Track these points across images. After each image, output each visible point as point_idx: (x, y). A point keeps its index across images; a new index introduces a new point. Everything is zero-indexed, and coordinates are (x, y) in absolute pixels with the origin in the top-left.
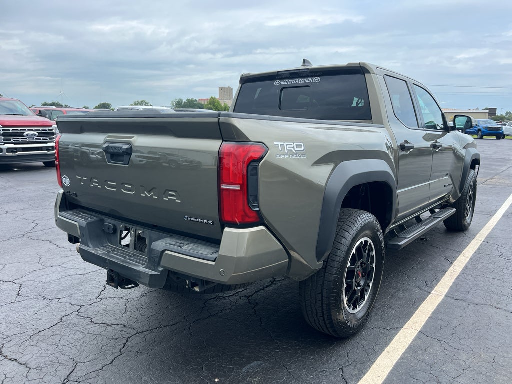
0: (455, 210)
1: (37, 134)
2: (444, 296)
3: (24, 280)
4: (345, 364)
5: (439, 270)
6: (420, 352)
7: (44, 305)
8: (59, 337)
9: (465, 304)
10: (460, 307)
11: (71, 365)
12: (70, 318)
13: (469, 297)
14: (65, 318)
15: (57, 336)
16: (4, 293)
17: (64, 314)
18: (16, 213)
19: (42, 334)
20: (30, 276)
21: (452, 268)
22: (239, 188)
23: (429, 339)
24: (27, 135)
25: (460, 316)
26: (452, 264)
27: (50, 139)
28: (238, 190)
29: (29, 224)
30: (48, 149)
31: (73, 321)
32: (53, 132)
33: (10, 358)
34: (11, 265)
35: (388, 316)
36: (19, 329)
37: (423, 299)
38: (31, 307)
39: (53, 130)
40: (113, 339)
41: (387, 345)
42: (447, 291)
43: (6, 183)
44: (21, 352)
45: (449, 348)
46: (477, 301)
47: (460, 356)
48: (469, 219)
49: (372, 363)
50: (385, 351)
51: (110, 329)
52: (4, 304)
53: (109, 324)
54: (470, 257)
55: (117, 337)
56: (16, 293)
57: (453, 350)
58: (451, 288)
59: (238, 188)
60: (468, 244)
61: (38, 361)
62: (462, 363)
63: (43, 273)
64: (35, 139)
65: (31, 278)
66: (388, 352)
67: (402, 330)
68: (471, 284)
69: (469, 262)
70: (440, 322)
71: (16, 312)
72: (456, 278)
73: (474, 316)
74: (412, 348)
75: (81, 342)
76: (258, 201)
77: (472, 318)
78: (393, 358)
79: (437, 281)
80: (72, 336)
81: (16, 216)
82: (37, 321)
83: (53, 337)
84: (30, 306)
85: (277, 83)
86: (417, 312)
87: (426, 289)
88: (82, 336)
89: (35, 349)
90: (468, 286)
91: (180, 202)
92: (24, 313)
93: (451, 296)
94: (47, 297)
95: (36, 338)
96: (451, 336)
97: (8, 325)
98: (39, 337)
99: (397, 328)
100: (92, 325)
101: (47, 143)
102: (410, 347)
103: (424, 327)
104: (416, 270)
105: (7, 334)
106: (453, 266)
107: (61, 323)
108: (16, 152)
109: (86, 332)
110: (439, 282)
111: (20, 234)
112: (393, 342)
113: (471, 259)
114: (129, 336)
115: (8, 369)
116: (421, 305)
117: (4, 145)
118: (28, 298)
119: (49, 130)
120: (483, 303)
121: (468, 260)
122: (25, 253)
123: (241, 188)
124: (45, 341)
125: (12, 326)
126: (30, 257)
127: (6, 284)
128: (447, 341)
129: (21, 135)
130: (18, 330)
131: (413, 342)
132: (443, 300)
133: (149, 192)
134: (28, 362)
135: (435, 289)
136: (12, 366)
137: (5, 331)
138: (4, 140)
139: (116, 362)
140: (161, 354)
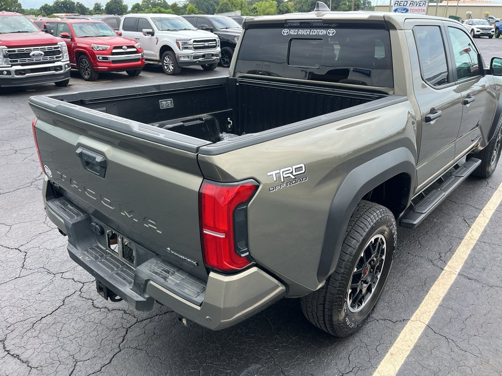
0: (480, 161)
1: (43, 53)
2: (457, 273)
3: (29, 246)
4: (345, 370)
5: (454, 235)
6: (426, 355)
7: (47, 281)
8: (60, 325)
9: (478, 286)
10: (473, 291)
11: (71, 362)
12: (72, 300)
13: (484, 275)
14: (67, 299)
15: (58, 324)
16: (9, 264)
17: (66, 294)
18: (25, 153)
19: (44, 320)
20: (35, 241)
21: (469, 234)
22: (224, 236)
23: (437, 336)
24: (33, 55)
25: (472, 303)
26: (469, 226)
27: (57, 58)
28: (223, 238)
29: (38, 167)
30: (56, 68)
31: (75, 304)
32: (59, 50)
33: (12, 354)
34: (18, 226)
35: (395, 303)
36: (22, 314)
37: (434, 278)
38: (34, 284)
39: (58, 48)
40: (113, 329)
41: (391, 344)
42: (460, 267)
43: (17, 110)
44: (23, 345)
45: (456, 349)
46: (492, 281)
47: (466, 360)
48: (494, 164)
49: (373, 369)
50: (389, 353)
51: (110, 315)
52: (8, 280)
53: (110, 308)
54: (490, 217)
55: (116, 326)
56: (21, 265)
57: (460, 352)
58: (466, 262)
59: (222, 236)
60: (490, 197)
61: (39, 357)
62: (468, 370)
63: (48, 237)
64: (41, 59)
65: (36, 244)
66: (392, 354)
67: (408, 323)
68: (488, 256)
69: (488, 225)
70: (450, 312)
71: (20, 291)
72: (472, 247)
73: (487, 303)
74: (418, 350)
75: (81, 333)
76: (247, 245)
77: (484, 306)
78: (396, 363)
79: (452, 251)
80: (73, 324)
81: (24, 156)
82: (40, 303)
83: (54, 326)
84: (34, 282)
85: (285, 32)
86: (427, 297)
87: (439, 264)
88: (82, 324)
89: (37, 341)
90: (484, 260)
91: (161, 232)
92: (27, 292)
93: (465, 274)
94: (51, 270)
95: (38, 326)
96: (460, 333)
97: (11, 308)
98: (41, 325)
99: (404, 320)
100: (94, 310)
101: (53, 62)
102: (416, 347)
103: (433, 319)
104: (430, 236)
105: (10, 320)
106: (471, 229)
107: (63, 307)
108: (24, 74)
109: (87, 320)
110: (453, 254)
111: (28, 181)
112: (398, 340)
113: (491, 220)
114: (128, 325)
115: (10, 368)
116: (431, 286)
117: (11, 67)
118: (32, 271)
119: (55, 48)
120: (498, 284)
121: (488, 221)
122: (31, 209)
123: (226, 236)
124: (46, 331)
125: (15, 310)
126: (36, 214)
127: (11, 252)
128: (455, 339)
129: (27, 55)
130: (20, 316)
131: (419, 340)
132: (456, 279)
133: (129, 213)
134: (29, 360)
135: (449, 263)
136: (13, 365)
137: (8, 317)
138: (11, 61)
139: (114, 361)
140: (159, 351)
